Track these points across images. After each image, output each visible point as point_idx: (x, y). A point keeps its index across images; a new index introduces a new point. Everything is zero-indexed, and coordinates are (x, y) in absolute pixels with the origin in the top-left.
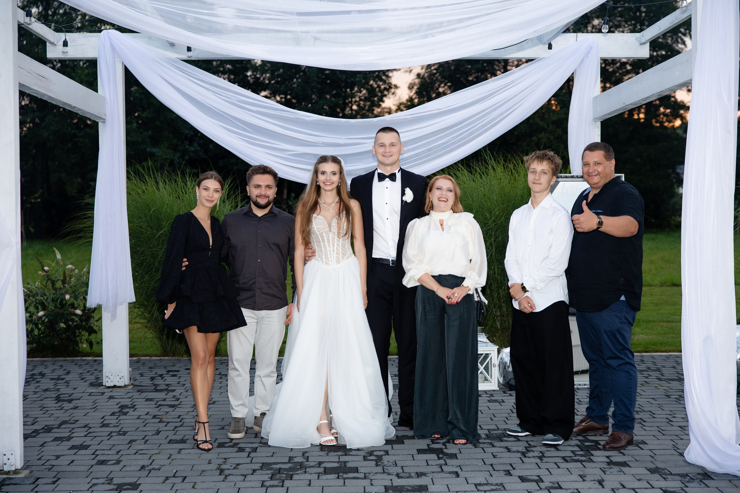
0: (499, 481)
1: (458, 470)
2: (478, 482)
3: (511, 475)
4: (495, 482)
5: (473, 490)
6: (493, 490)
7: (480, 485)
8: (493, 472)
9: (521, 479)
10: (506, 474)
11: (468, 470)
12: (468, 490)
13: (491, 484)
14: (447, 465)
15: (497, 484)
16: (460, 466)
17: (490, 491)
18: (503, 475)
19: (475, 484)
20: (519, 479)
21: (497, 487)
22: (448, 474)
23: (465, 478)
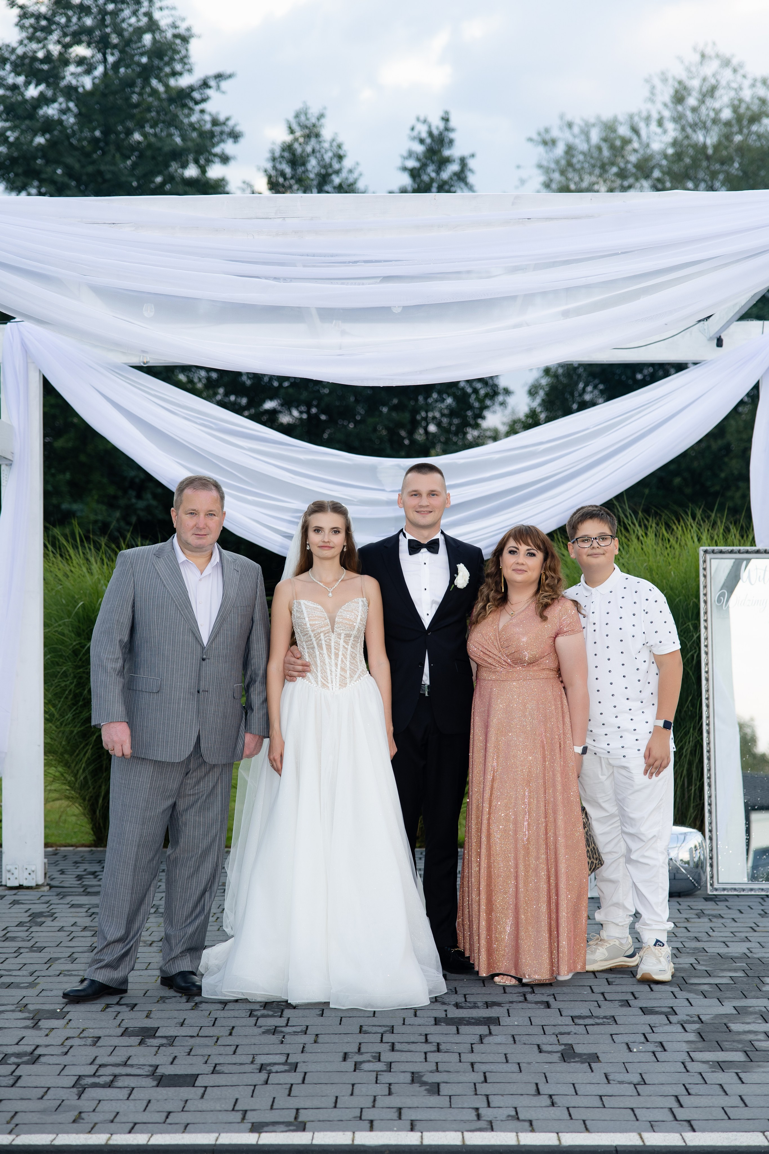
0: (609, 1013)
1: (551, 1000)
2: (577, 1015)
3: (630, 1006)
4: (603, 1015)
5: (567, 1023)
6: (598, 1024)
7: (580, 1017)
8: (602, 1003)
9: (643, 1011)
10: (621, 1006)
11: (565, 999)
12: (560, 1023)
13: (597, 1017)
14: (534, 993)
15: (605, 1017)
16: (554, 995)
17: (593, 1025)
18: (617, 1006)
19: (572, 1017)
20: (640, 1011)
21: (605, 1020)
22: (533, 1005)
23: (559, 1009)
